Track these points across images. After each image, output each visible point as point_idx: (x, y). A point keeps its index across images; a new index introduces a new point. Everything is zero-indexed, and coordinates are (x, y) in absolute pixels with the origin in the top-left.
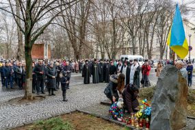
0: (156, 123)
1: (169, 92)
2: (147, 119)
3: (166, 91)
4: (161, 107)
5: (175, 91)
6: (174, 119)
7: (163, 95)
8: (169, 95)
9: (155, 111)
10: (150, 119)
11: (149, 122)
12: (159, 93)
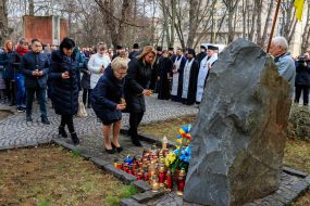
4: (210, 146)
6: (242, 177)
7: (216, 116)
9: (197, 153)
11: (185, 177)
12: (208, 111)
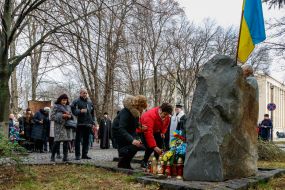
0: (194, 161)
1: (218, 102)
2: (180, 160)
3: (212, 100)
4: (203, 131)
5: (230, 101)
7: (206, 107)
8: (218, 107)
10: (183, 159)
11: (182, 164)
